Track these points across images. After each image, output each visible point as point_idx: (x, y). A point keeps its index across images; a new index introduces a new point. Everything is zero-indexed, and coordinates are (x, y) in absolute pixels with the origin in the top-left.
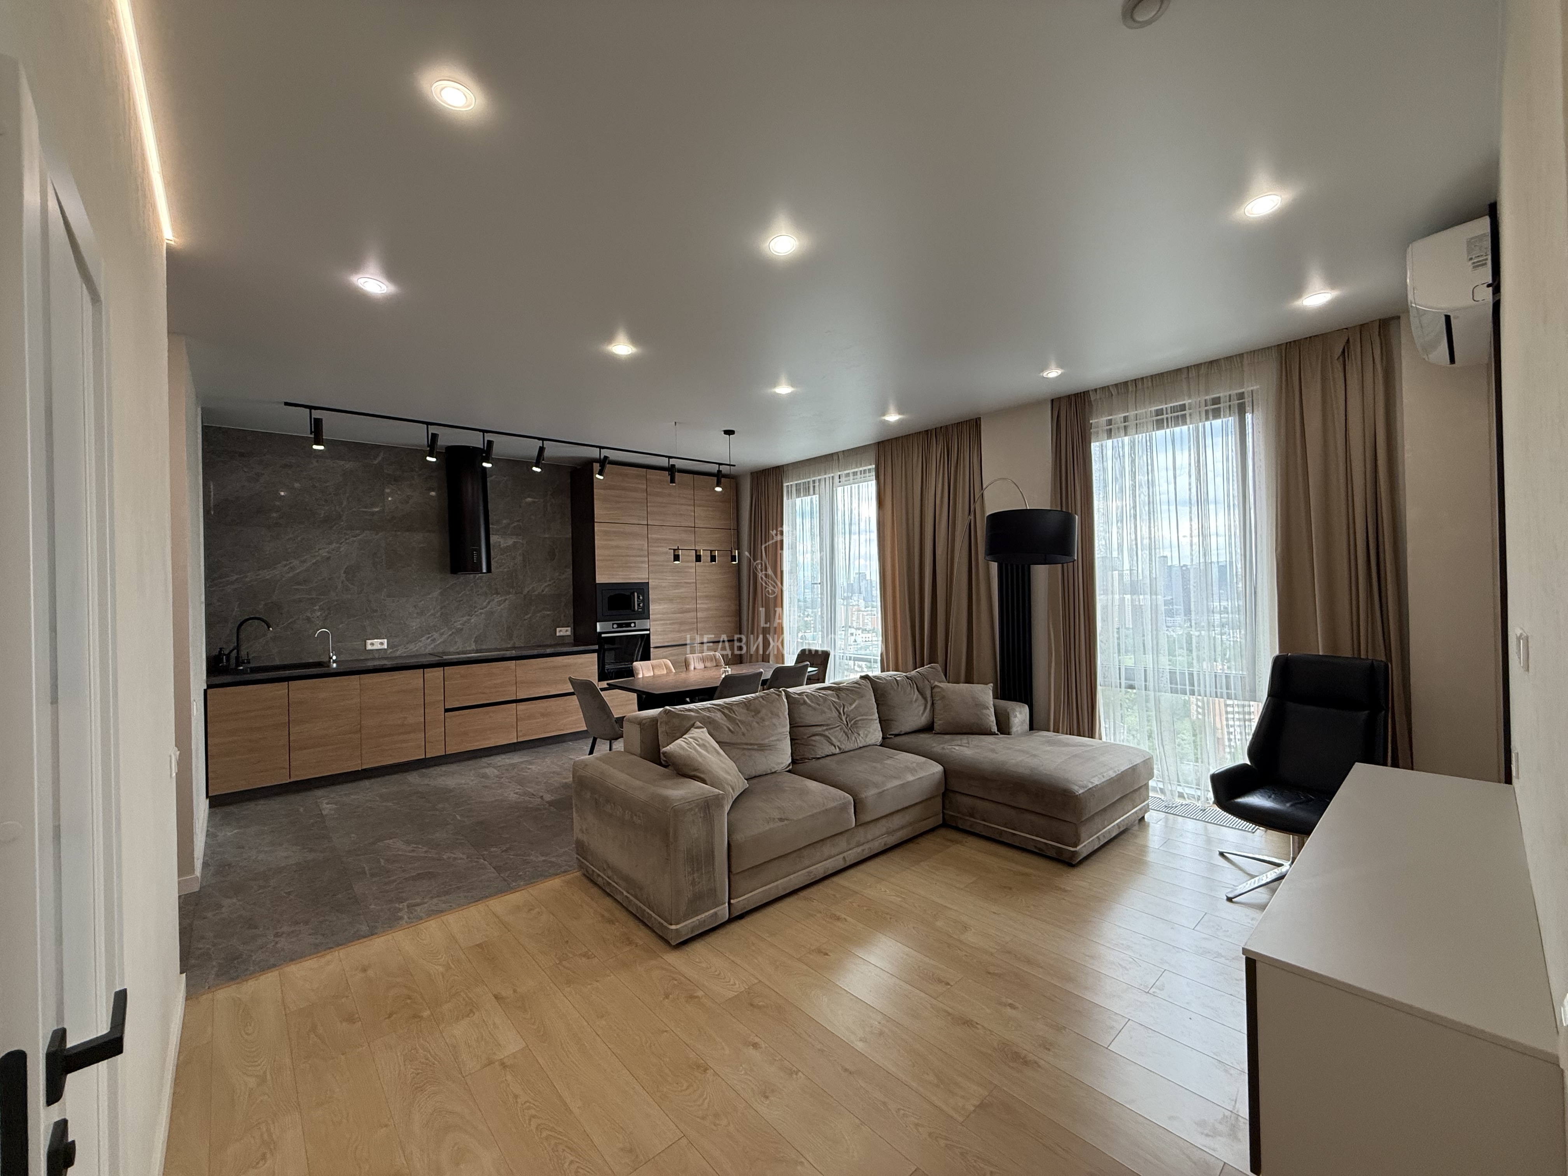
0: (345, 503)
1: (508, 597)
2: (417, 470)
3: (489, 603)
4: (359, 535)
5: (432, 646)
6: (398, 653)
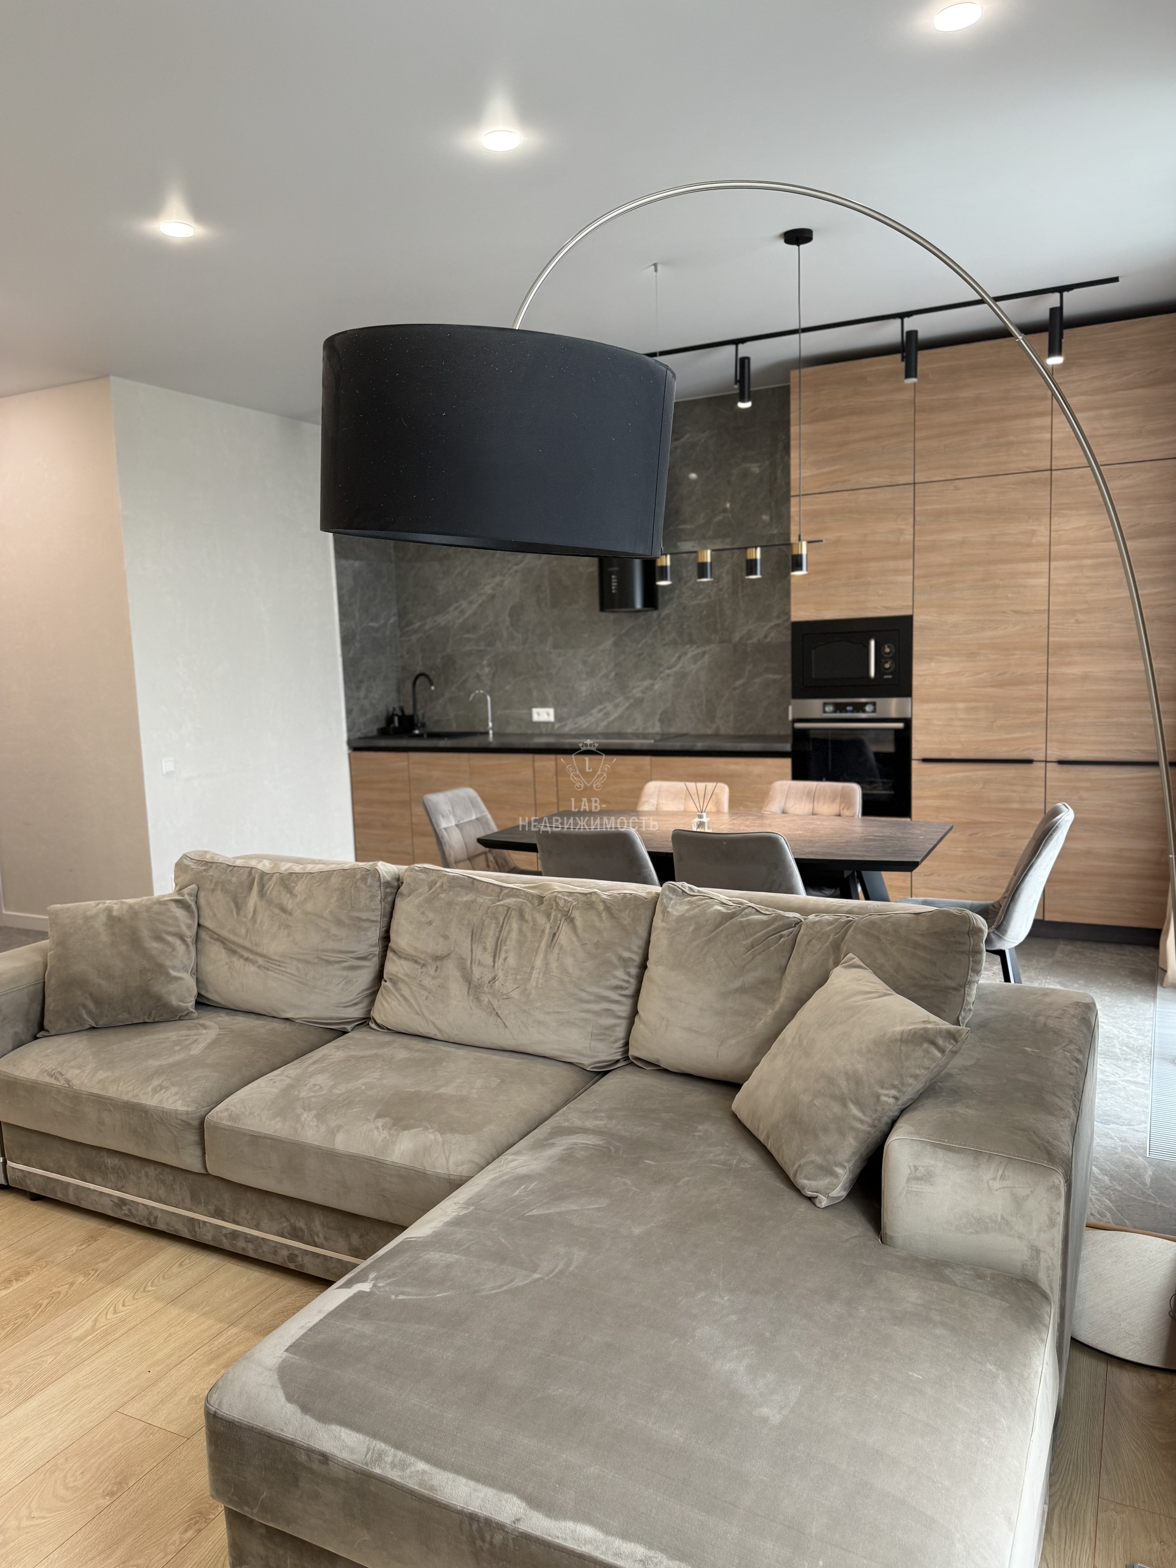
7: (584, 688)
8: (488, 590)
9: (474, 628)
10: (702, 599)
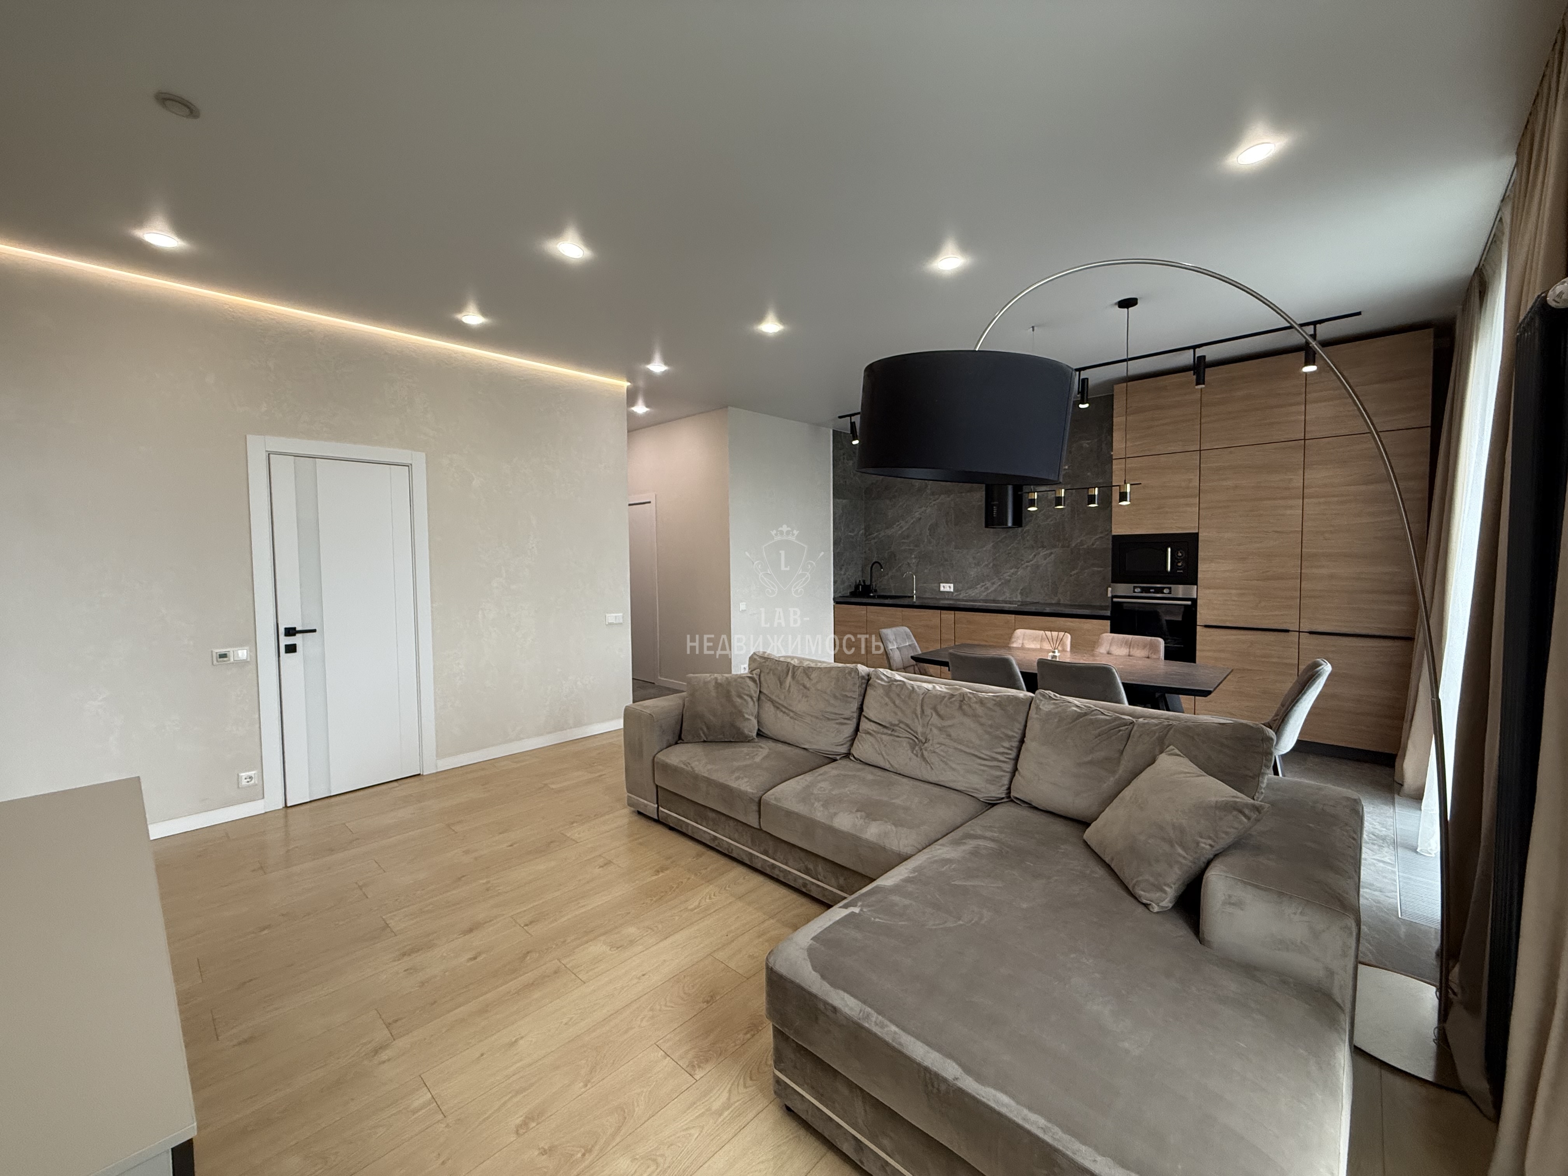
1: (1053, 551)
3: (1035, 555)
7: (973, 573)
8: (917, 515)
9: (908, 537)
10: (1051, 521)
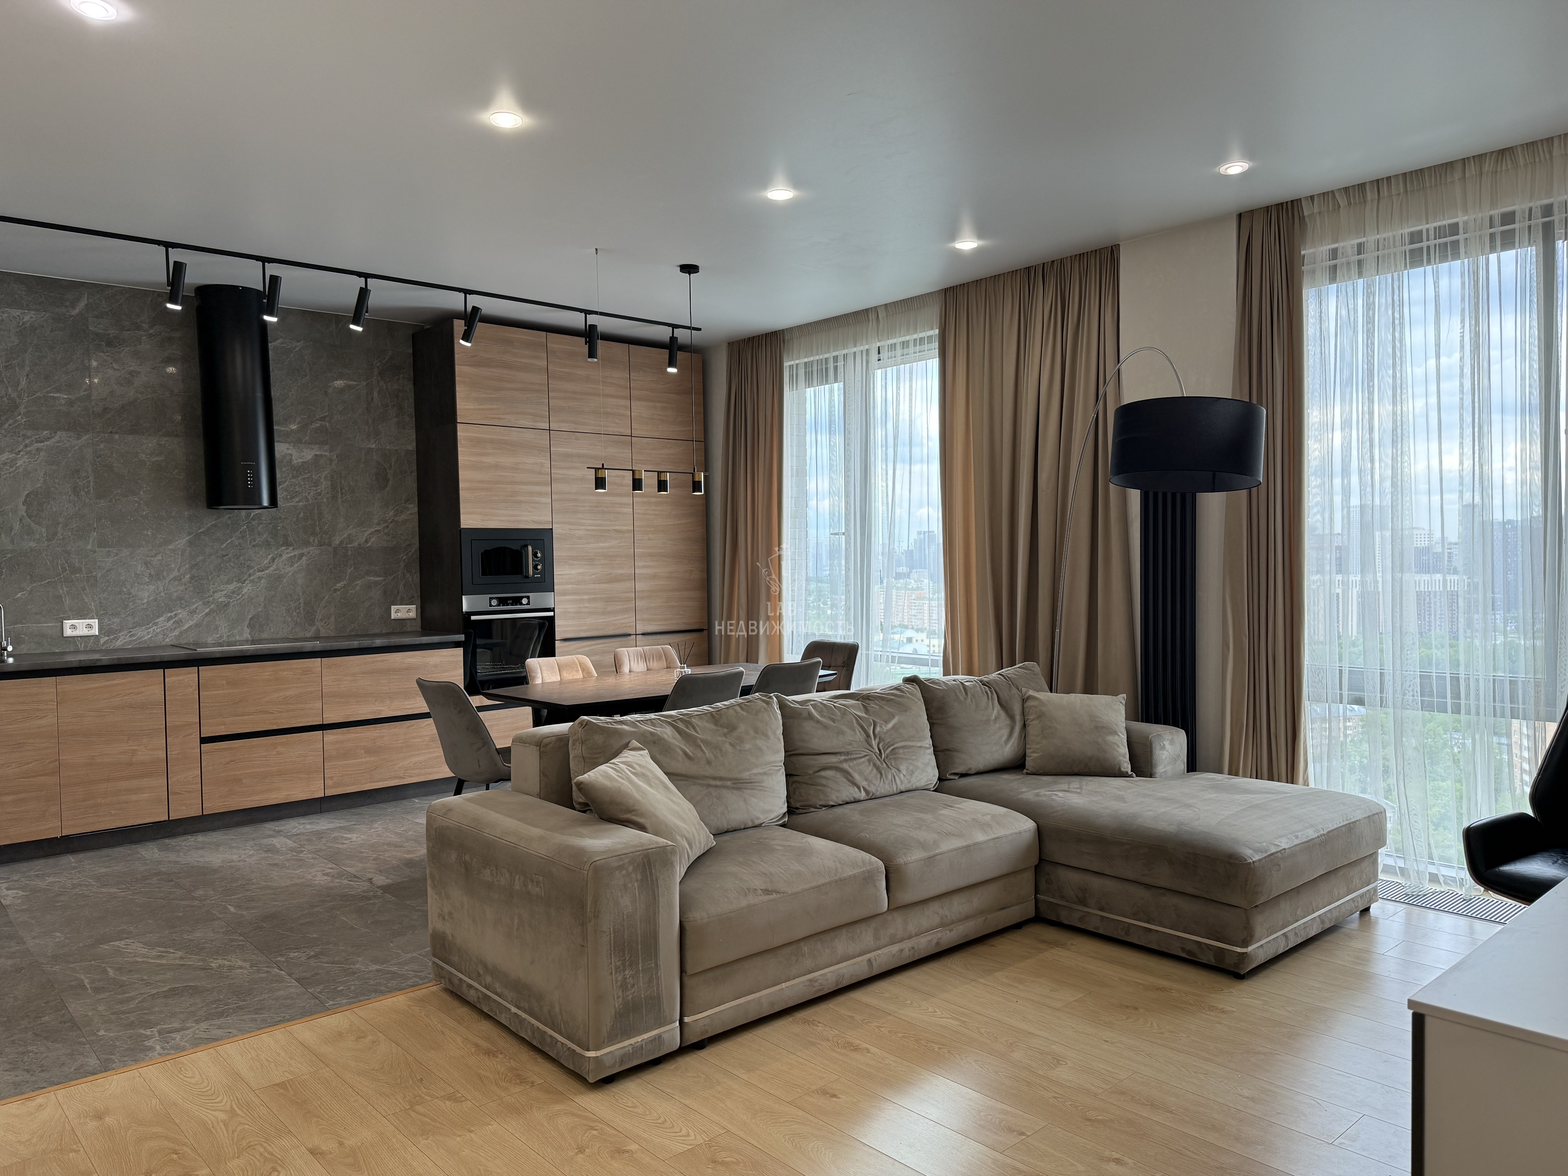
0: (23, 382)
1: (305, 551)
2: (145, 326)
3: (273, 559)
4: (49, 439)
5: (176, 633)
6: (118, 644)
